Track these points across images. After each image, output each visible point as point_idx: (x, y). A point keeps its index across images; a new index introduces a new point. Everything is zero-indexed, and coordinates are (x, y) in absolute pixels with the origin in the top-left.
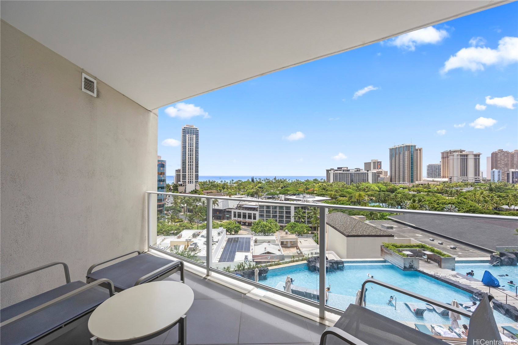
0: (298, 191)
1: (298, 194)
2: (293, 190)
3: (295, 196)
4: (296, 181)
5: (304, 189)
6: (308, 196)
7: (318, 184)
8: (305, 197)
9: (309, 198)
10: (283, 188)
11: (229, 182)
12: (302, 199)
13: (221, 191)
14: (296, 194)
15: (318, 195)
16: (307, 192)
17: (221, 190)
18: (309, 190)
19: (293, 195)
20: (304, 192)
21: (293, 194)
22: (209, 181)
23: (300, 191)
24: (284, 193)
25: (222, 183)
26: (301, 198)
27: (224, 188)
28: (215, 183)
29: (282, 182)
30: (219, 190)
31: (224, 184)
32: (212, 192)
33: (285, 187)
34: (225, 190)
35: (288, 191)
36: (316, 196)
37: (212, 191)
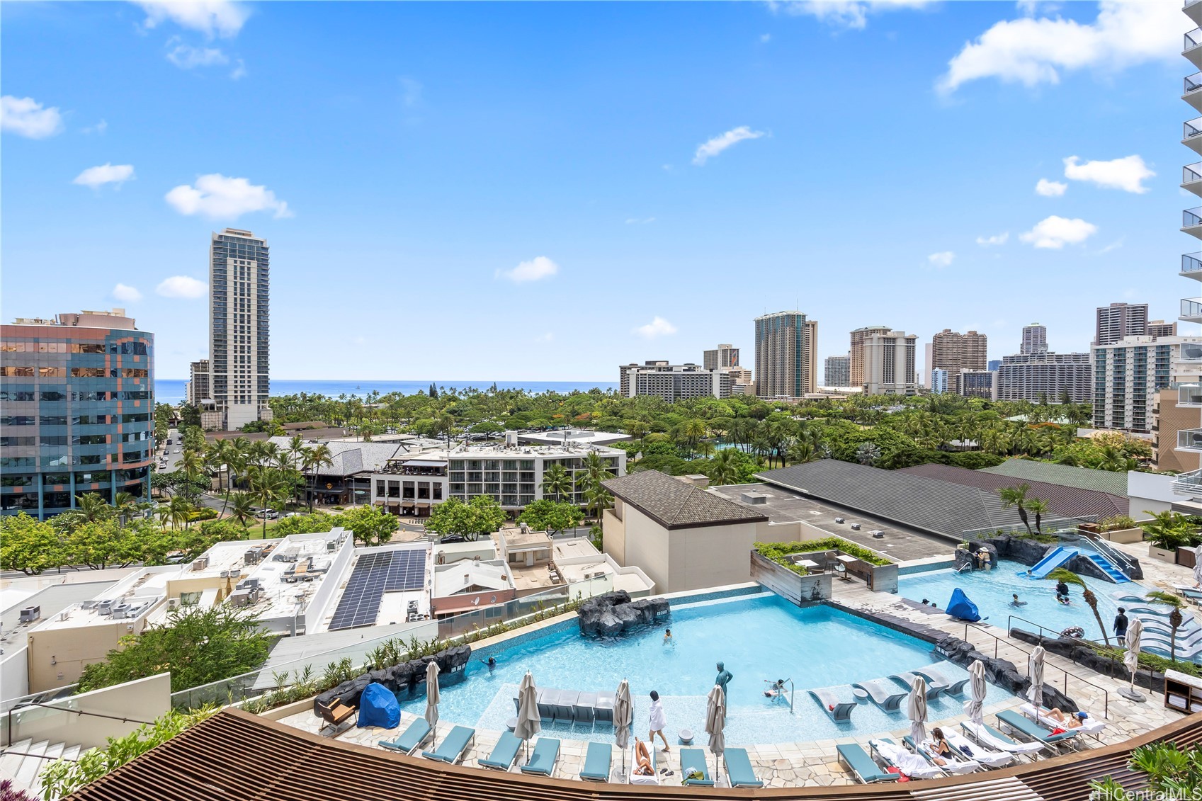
0: (552, 419)
1: (553, 428)
2: (541, 417)
3: (545, 434)
4: (547, 395)
5: (567, 416)
6: (578, 432)
7: (601, 400)
8: (569, 433)
9: (580, 436)
10: (516, 414)
11: (364, 398)
12: (562, 440)
13: (339, 424)
14: (546, 428)
15: (602, 430)
16: (575, 420)
17: (339, 422)
18: (580, 416)
19: (540, 429)
20: (568, 421)
21: (539, 426)
22: (304, 396)
23: (558, 420)
24: (518, 424)
25: (345, 401)
26: (560, 436)
27: (348, 416)
28: (323, 401)
29: (511, 398)
30: (335, 419)
31: (350, 403)
32: (312, 428)
33: (519, 409)
34: (353, 420)
35: (528, 419)
36: (597, 430)
37: (313, 424)
